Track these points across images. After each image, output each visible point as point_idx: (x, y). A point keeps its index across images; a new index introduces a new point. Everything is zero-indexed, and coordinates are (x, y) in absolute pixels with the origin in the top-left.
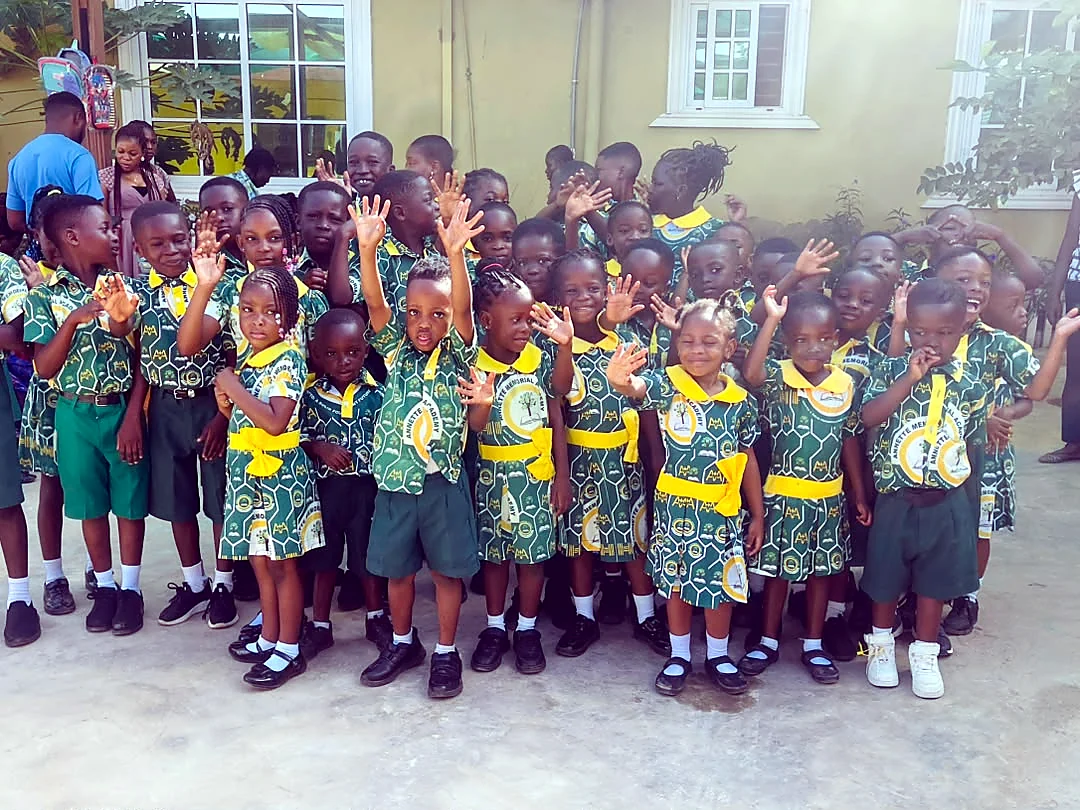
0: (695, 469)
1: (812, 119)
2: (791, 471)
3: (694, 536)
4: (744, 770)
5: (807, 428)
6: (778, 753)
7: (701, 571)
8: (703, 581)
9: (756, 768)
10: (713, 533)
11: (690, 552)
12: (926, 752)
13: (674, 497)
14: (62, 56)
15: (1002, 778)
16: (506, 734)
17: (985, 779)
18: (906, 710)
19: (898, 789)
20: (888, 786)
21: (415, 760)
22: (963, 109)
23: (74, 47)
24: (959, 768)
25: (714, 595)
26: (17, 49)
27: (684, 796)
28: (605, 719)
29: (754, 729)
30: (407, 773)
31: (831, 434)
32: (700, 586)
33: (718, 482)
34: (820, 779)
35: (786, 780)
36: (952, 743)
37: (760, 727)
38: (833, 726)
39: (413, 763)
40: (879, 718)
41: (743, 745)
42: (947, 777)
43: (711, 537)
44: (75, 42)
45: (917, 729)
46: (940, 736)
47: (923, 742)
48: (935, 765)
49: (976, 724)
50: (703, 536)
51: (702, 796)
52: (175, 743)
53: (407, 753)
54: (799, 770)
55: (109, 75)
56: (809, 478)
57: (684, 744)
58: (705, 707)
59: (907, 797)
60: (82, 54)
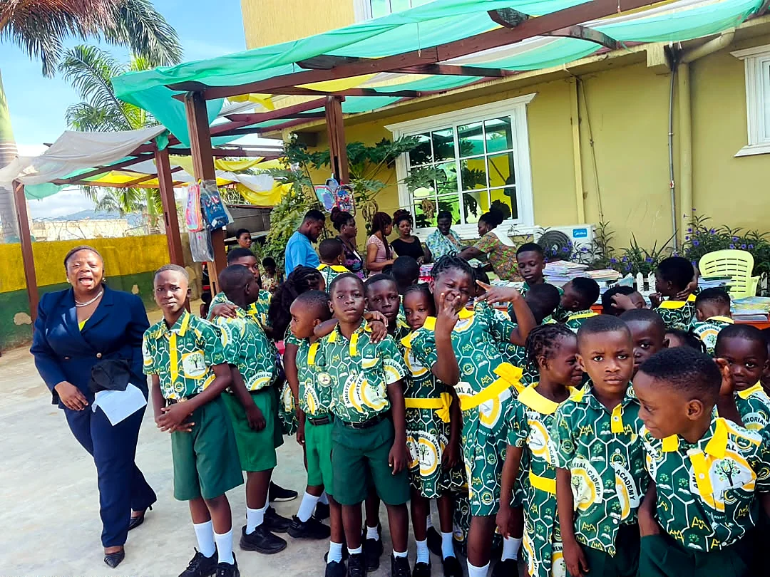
23: (332, 177)
55: (350, 189)
60: (334, 181)
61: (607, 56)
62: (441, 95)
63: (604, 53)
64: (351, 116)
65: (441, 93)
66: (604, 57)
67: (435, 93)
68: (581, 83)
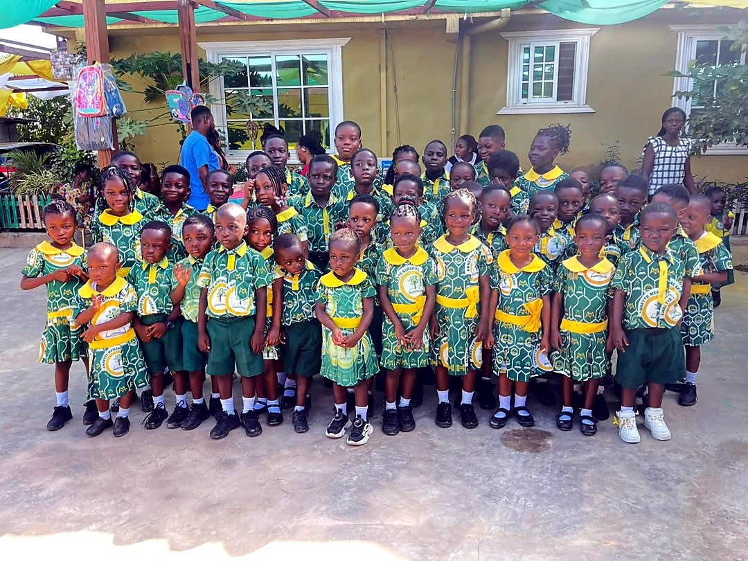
0: (512, 308)
1: (591, 107)
2: (573, 318)
3: (513, 344)
4: (542, 488)
5: (581, 292)
6: (562, 478)
7: (519, 362)
8: (520, 367)
9: (549, 487)
10: (524, 342)
11: (512, 353)
12: (651, 480)
13: (502, 323)
14: (178, 89)
15: (695, 496)
16: (407, 463)
17: (686, 497)
18: (639, 454)
19: (633, 502)
20: (627, 500)
21: (356, 477)
22: (680, 98)
23: (184, 84)
24: (670, 490)
25: (526, 374)
26: (158, 86)
27: (507, 503)
28: (463, 456)
29: (549, 463)
30: (352, 484)
31: (597, 296)
32: (518, 370)
33: (525, 315)
34: (587, 495)
35: (566, 494)
36: (666, 475)
37: (553, 462)
38: (595, 462)
39: (355, 478)
40: (622, 459)
41: (542, 472)
42: (663, 495)
43: (522, 344)
44: (185, 82)
45: (646, 466)
46: (659, 470)
47: (649, 474)
48: (656, 488)
49: (681, 463)
50: (518, 343)
51: (517, 502)
52: (229, 464)
53: (352, 473)
54: (574, 489)
55: (202, 98)
56: (583, 321)
57: (508, 471)
58: (520, 449)
59: (638, 507)
60: (188, 88)
61: (417, 18)
62: (267, 23)
63: (415, 15)
64: (165, 26)
65: (268, 20)
66: (414, 17)
67: (262, 19)
68: (390, 37)
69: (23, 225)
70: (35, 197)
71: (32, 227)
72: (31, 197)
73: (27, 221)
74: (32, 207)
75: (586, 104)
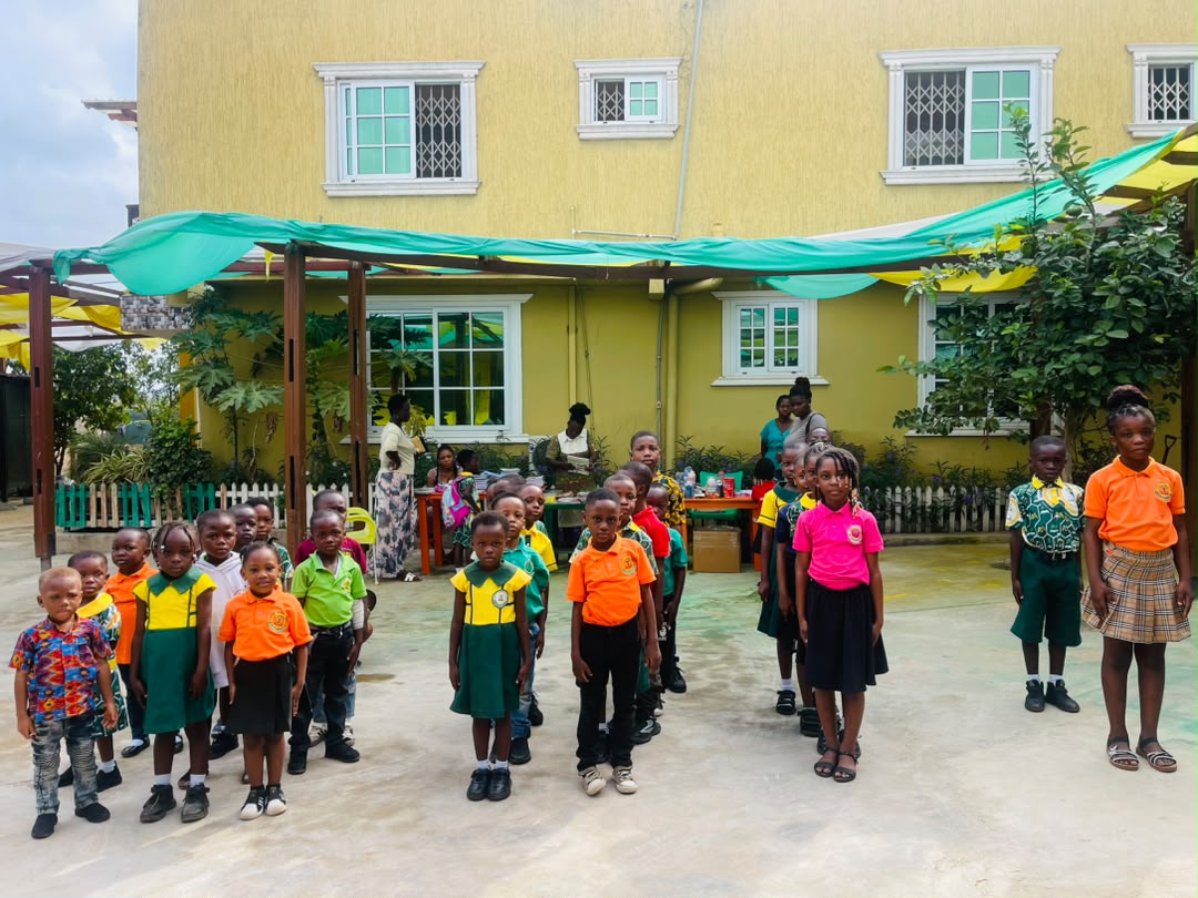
1: (824, 378)
65: (434, 274)
67: (427, 273)
69: (92, 523)
70: (114, 487)
71: (105, 526)
72: (108, 485)
73: (99, 517)
74: (109, 501)
75: (818, 374)
